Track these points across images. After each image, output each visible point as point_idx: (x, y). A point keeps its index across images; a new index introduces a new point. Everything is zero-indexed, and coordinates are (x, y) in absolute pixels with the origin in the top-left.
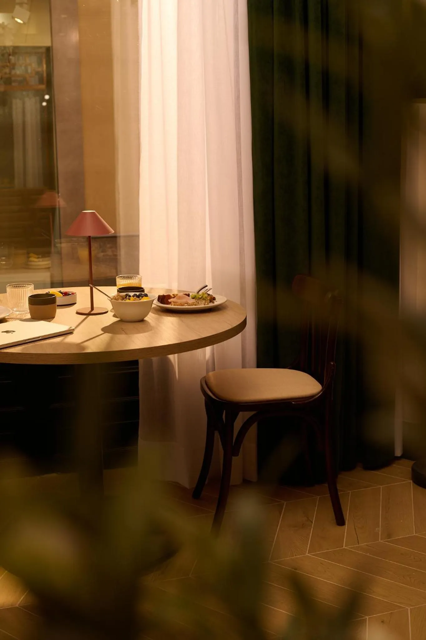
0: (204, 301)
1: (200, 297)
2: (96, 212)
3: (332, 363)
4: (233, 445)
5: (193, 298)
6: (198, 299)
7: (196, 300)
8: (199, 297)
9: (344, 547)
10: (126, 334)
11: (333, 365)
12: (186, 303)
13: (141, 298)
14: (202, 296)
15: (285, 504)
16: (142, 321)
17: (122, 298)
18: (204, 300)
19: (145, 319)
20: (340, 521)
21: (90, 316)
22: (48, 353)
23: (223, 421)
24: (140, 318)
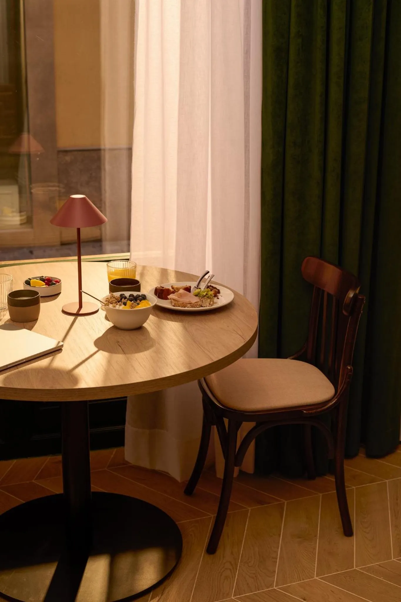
0: (209, 300)
1: (205, 294)
2: (86, 197)
3: (349, 368)
4: (236, 454)
5: (196, 296)
6: (203, 297)
7: (200, 298)
8: (203, 295)
9: (355, 568)
10: (124, 353)
11: (350, 369)
12: (189, 304)
13: (138, 301)
14: (206, 293)
15: (286, 504)
16: (140, 328)
17: (116, 301)
18: (209, 298)
19: (143, 325)
20: (348, 532)
21: (80, 318)
22: (36, 388)
23: (226, 430)
24: (138, 326)
